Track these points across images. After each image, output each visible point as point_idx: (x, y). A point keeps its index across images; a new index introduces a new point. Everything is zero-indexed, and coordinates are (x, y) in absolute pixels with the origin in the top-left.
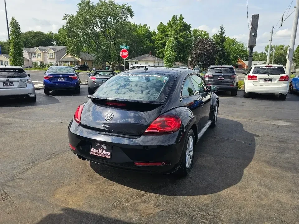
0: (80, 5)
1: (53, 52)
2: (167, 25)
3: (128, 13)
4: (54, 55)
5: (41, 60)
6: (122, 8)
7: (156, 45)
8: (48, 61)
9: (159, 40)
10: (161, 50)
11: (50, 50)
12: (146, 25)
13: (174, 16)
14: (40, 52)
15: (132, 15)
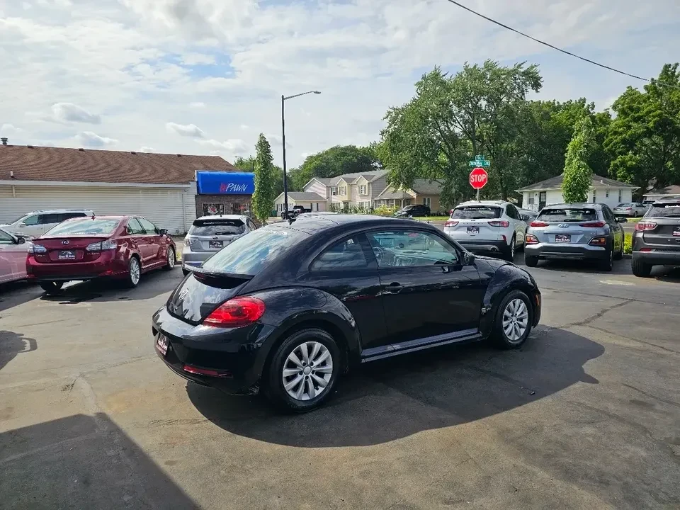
0: (419, 84)
1: (366, 182)
2: (643, 92)
3: (528, 83)
4: (369, 187)
5: (346, 198)
6: (511, 73)
7: (607, 145)
8: (357, 201)
9: (615, 133)
10: (619, 158)
11: (361, 179)
12: (585, 99)
13: (667, 67)
14: (345, 184)
15: (536, 85)
